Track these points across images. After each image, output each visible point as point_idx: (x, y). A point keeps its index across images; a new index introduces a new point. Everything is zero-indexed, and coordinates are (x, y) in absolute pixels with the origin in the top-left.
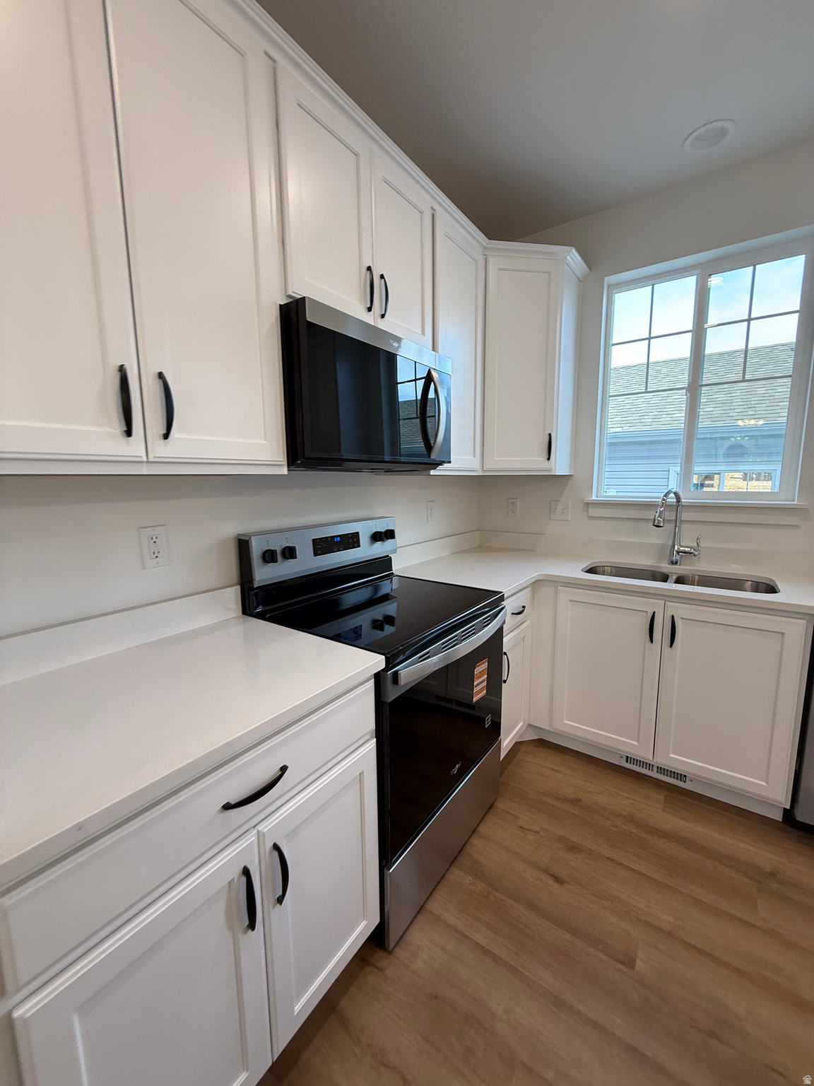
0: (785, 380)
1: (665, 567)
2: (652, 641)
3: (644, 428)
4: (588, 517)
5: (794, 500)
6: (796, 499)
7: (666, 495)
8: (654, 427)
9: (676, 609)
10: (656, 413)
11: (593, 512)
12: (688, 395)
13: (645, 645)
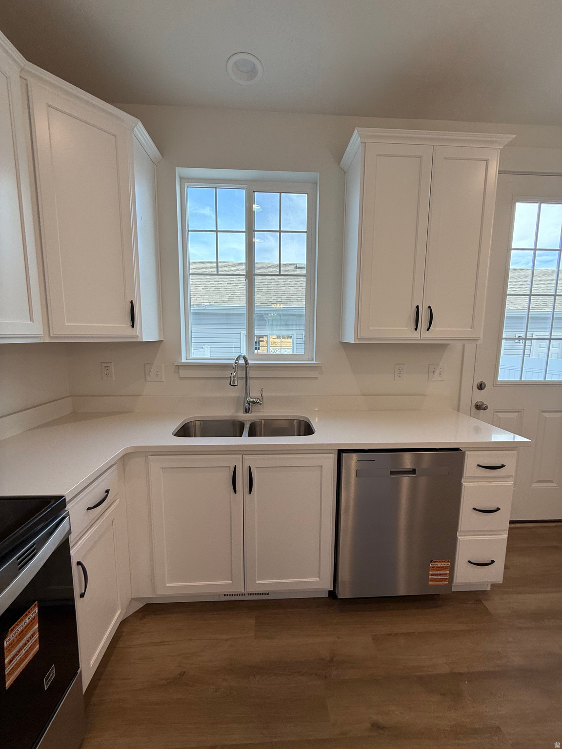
0: (302, 278)
1: (242, 416)
2: (235, 492)
3: (223, 305)
4: (180, 378)
5: (313, 360)
6: (315, 359)
7: (237, 359)
8: (229, 304)
9: (252, 461)
10: (230, 295)
11: (183, 373)
12: (247, 280)
13: (230, 497)
